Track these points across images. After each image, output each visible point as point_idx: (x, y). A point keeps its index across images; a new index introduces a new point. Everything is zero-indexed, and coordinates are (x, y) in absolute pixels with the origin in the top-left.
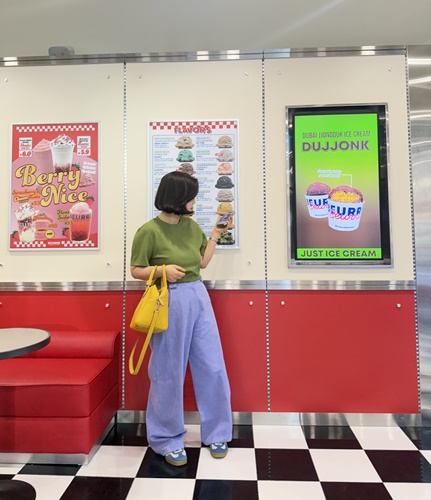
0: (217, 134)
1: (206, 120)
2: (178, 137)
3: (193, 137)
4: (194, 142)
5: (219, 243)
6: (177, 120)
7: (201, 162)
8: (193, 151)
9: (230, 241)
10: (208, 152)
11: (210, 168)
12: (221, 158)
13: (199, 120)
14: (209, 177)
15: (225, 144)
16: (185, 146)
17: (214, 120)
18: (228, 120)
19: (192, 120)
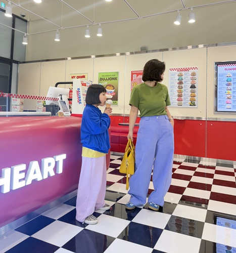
0: (191, 71)
1: (187, 67)
2: (178, 73)
3: (183, 73)
4: (183, 74)
5: (191, 105)
6: (178, 68)
7: (185, 80)
8: (183, 77)
9: (194, 105)
10: (188, 77)
11: (188, 82)
12: (192, 79)
13: (185, 67)
14: (188, 85)
15: (193, 74)
16: (180, 75)
17: (190, 67)
18: (195, 67)
19: (183, 68)
